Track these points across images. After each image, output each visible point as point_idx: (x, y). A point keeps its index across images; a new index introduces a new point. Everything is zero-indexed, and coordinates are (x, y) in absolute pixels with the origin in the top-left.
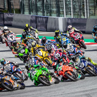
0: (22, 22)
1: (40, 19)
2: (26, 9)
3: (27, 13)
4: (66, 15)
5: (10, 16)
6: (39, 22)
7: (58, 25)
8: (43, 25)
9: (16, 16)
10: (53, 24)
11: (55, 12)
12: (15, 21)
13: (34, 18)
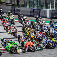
0: (25, 12)
1: (36, 10)
2: (28, 4)
3: (28, 7)
4: (51, 8)
5: (18, 9)
6: (35, 12)
7: (46, 14)
8: (38, 14)
9: (21, 9)
10: (44, 14)
11: (45, 6)
12: (21, 12)
13: (32, 10)
